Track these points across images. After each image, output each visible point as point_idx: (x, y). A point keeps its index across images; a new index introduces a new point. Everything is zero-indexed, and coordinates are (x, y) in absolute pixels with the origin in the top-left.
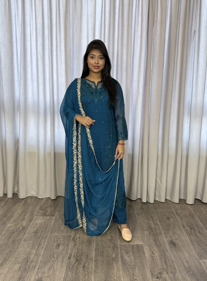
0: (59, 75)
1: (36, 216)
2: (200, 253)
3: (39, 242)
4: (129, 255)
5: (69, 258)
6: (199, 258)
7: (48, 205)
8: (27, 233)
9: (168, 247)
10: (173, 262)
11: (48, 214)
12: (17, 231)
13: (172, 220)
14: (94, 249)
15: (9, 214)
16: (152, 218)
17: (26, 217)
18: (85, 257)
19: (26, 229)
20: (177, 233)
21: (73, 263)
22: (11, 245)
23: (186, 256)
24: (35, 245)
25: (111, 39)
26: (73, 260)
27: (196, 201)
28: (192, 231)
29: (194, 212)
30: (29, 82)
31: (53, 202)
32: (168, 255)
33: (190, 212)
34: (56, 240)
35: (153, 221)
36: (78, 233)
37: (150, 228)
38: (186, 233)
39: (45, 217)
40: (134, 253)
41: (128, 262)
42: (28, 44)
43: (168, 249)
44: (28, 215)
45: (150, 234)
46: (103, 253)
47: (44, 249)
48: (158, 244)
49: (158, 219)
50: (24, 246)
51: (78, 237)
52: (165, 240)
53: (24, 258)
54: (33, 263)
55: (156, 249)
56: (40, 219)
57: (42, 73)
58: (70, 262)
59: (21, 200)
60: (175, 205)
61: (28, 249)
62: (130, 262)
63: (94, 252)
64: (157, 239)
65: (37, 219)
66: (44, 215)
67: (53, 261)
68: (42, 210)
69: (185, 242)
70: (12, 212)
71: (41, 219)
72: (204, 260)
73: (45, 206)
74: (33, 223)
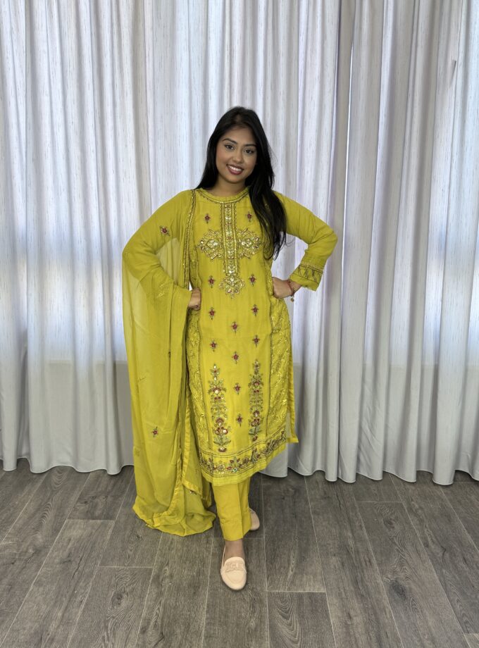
0: (121, 175)
1: (70, 518)
2: (464, 614)
3: (72, 588)
4: (289, 621)
5: (144, 631)
6: (462, 628)
7: (100, 489)
8: (45, 564)
9: (385, 598)
10: (398, 641)
11: (97, 513)
12: (22, 557)
13: (397, 527)
14: (206, 607)
15: (5, 515)
16: (350, 521)
17: (45, 522)
18: (183, 628)
19: (43, 553)
20: (410, 562)
21: (153, 644)
22: (5, 595)
23: (430, 623)
24: (62, 595)
25: (248, 85)
26: (151, 636)
27: (459, 476)
28: (447, 555)
29: (453, 506)
30: (49, 194)
31: (112, 482)
32: (387, 621)
33: (442, 505)
34: (113, 583)
35: (353, 532)
36: (168, 564)
37: (344, 548)
38: (432, 561)
39: (91, 521)
40: (303, 617)
41: (287, 641)
42: (44, 100)
43: (385, 603)
44: (50, 515)
45: (343, 564)
46: (226, 616)
47: (83, 606)
48: (363, 591)
49: (363, 525)
50: (36, 598)
51: (168, 573)
52: (379, 581)
53: (32, 631)
54: (54, 644)
55: (356, 605)
56: (78, 526)
57: (79, 172)
58: (144, 642)
59: (34, 476)
60: (408, 486)
61: (44, 607)
62: (293, 642)
63: (205, 613)
64: (359, 578)
65: (70, 527)
66: (89, 515)
67: (104, 637)
68: (86, 502)
69: (428, 586)
70: (12, 509)
71: (80, 528)
72: (474, 634)
73: (92, 494)
74: (61, 538)
